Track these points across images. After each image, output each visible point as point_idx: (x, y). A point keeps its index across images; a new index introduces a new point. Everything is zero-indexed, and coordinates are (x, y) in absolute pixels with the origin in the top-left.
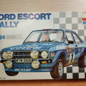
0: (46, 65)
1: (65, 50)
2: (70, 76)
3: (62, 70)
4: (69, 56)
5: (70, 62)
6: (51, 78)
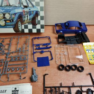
0: (9, 24)
1: (22, 13)
3: (21, 27)
4: (25, 17)
5: (26, 21)
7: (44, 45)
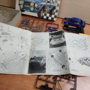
0: (36, 10)
1: (45, 5)
2: (45, 17)
3: (42, 14)
4: (46, 8)
5: (46, 11)
6: (37, 16)
7: (53, 28)
